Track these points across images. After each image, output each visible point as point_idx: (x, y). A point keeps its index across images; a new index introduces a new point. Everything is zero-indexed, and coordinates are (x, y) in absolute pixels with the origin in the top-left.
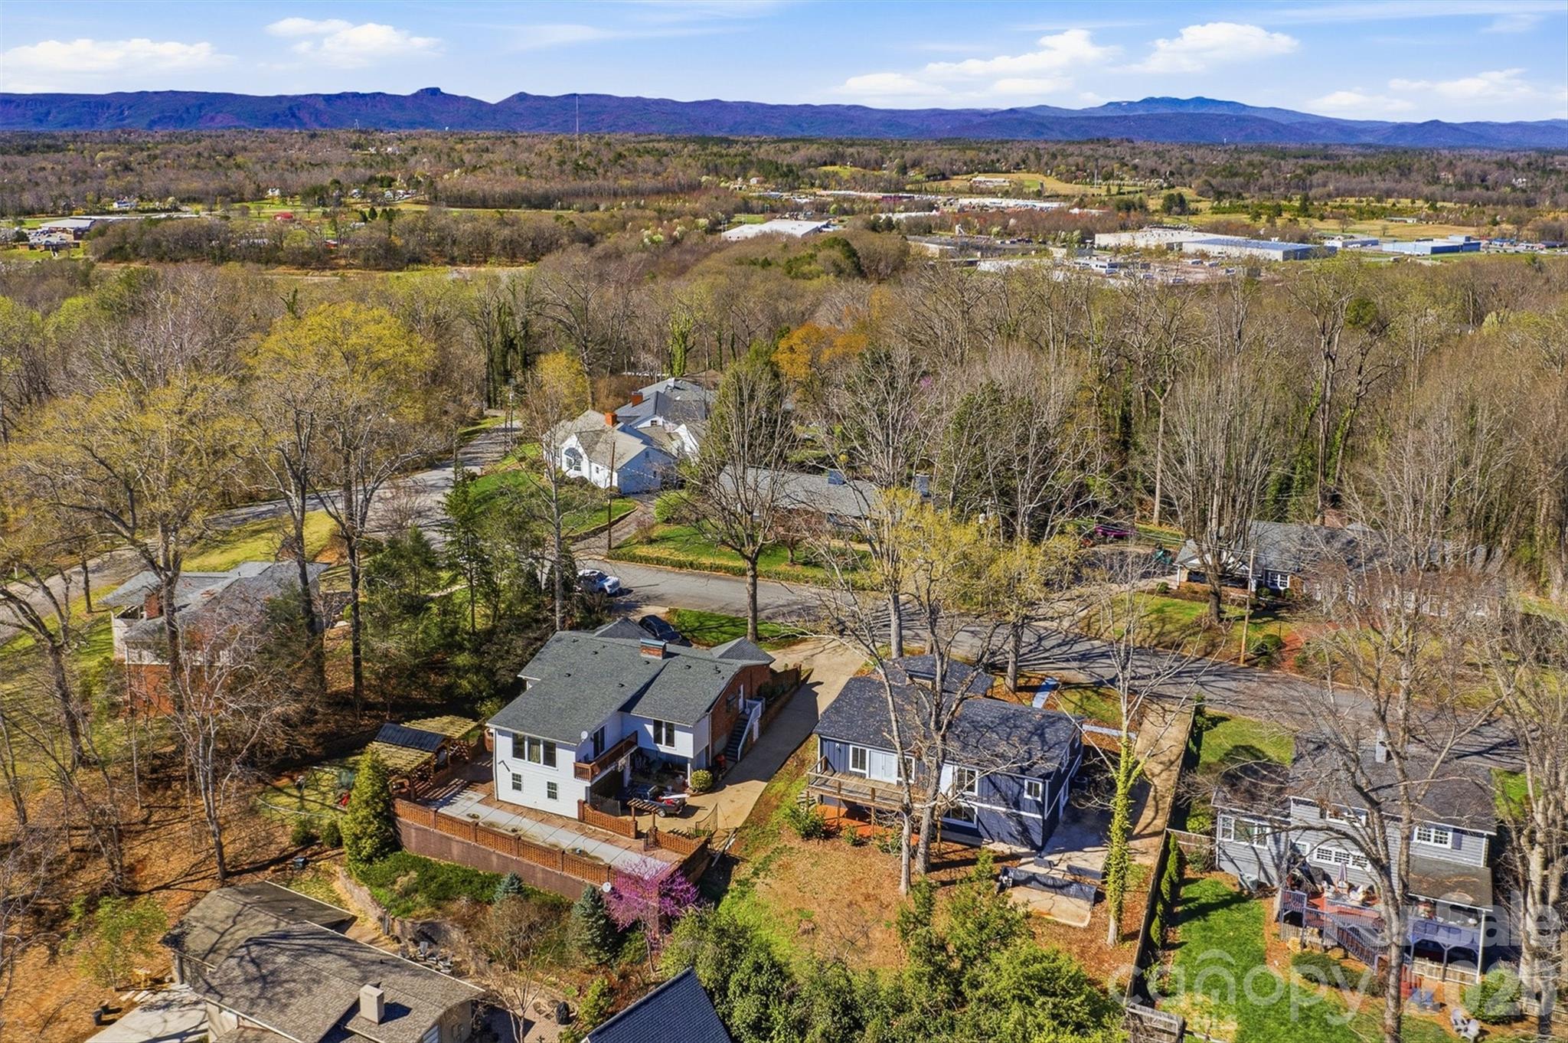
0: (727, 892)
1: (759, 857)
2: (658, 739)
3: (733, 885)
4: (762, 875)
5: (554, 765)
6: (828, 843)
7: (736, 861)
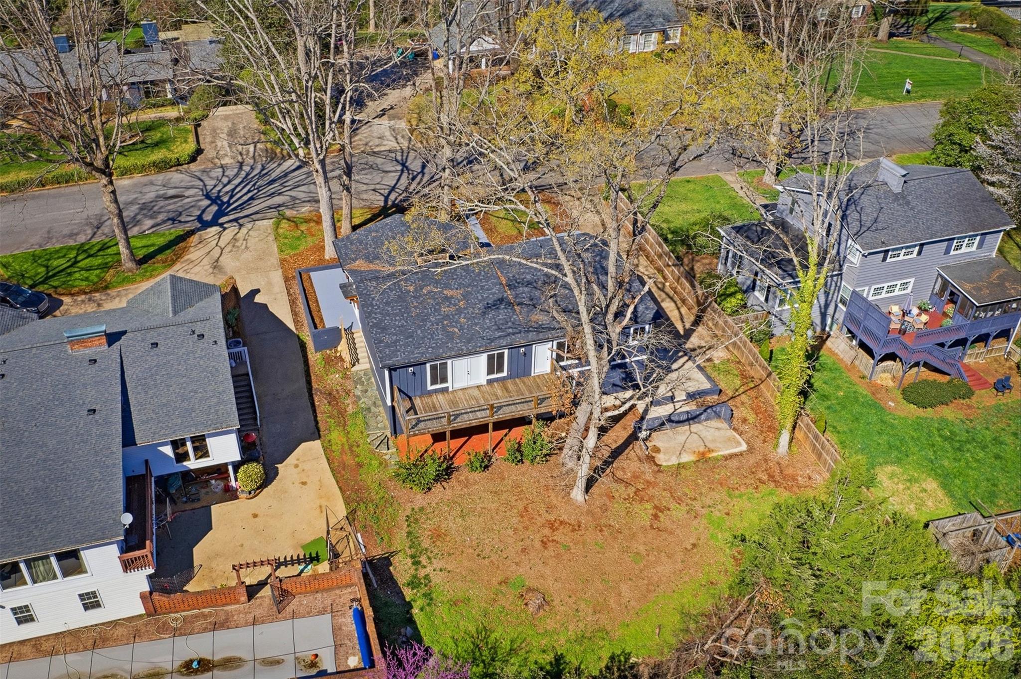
0: (409, 606)
1: (400, 540)
2: (182, 457)
3: (408, 594)
4: (424, 560)
5: (86, 572)
6: (453, 481)
7: (386, 561)
